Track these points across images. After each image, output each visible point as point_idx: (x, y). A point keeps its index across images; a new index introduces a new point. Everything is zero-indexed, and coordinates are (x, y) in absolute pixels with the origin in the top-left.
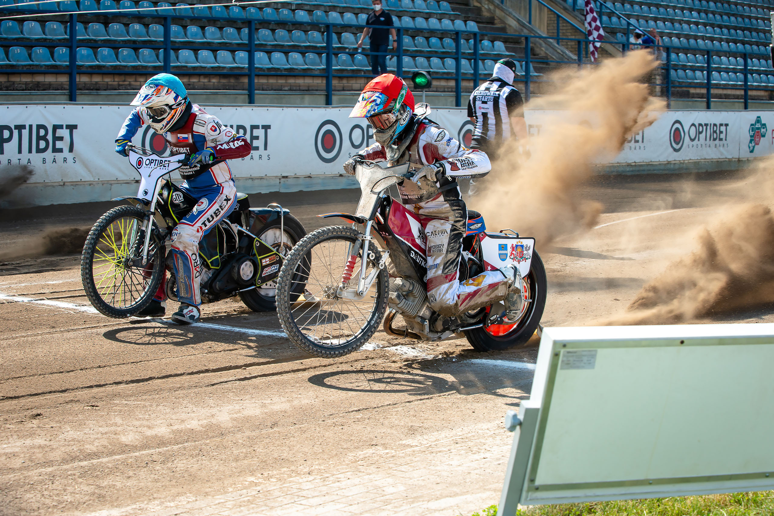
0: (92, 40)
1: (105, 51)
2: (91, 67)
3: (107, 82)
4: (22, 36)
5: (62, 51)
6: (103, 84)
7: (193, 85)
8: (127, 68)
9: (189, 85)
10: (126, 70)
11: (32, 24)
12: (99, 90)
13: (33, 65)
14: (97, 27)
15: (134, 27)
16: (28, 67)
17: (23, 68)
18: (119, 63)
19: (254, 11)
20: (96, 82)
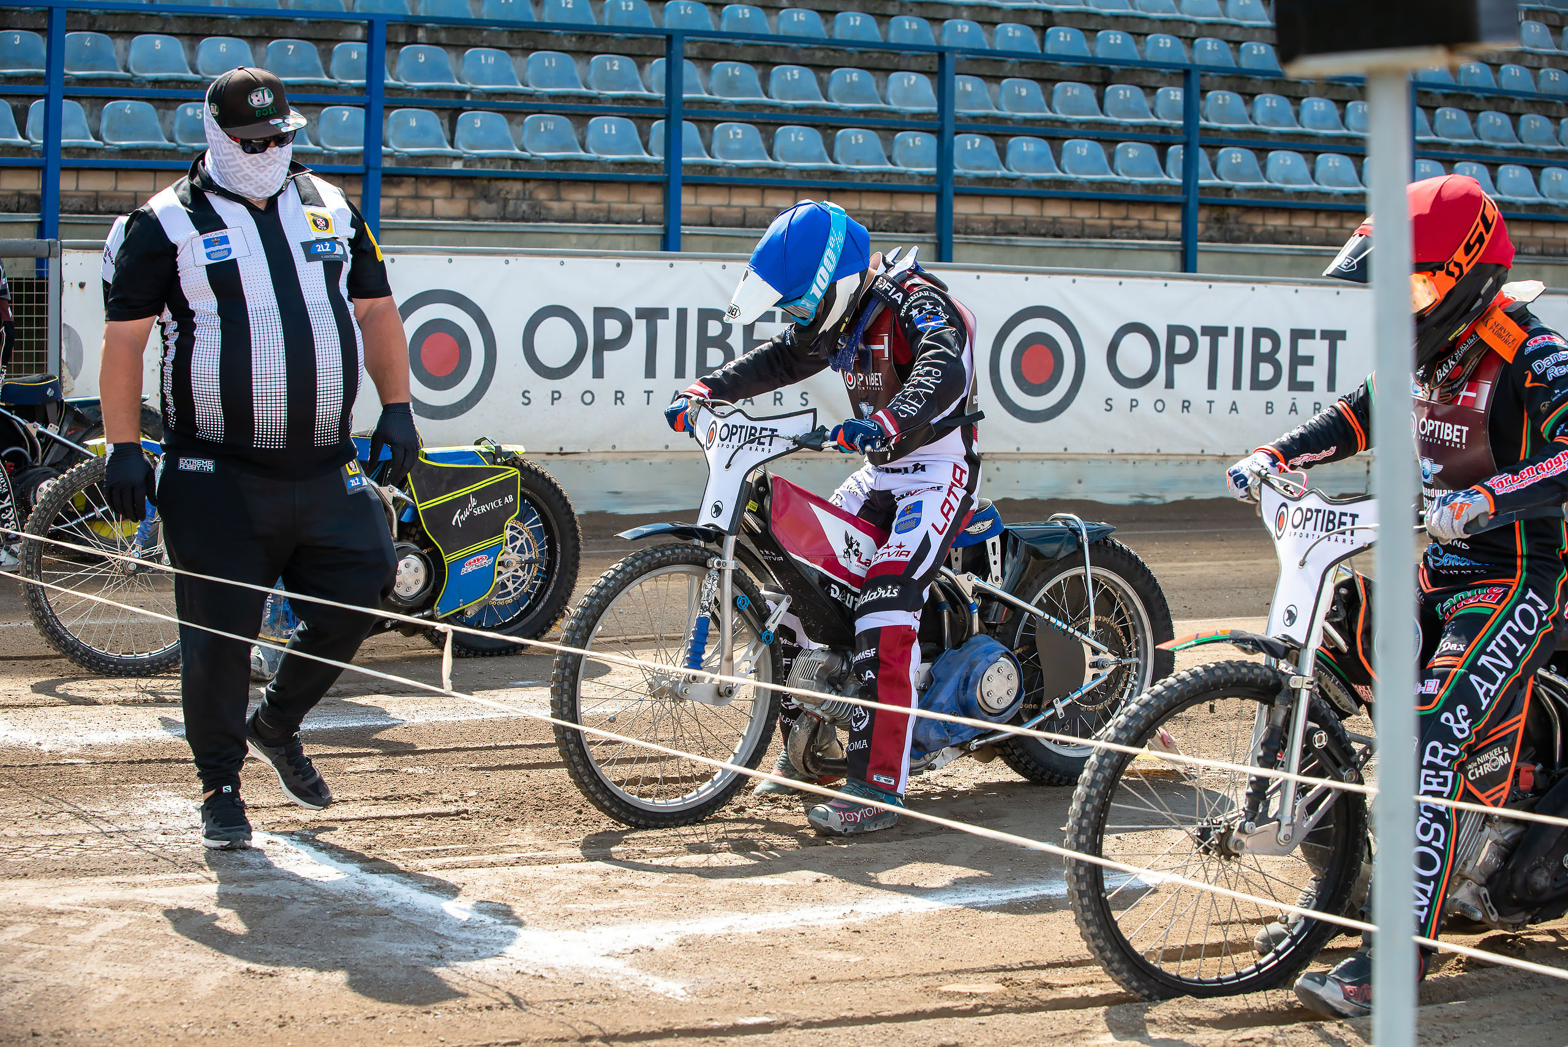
0: (1057, 120)
1: (1082, 146)
2: (1039, 182)
3: (1083, 219)
4: (883, 105)
5: (973, 144)
6: (1071, 224)
7: (1300, 233)
8: (1130, 188)
9: (1290, 233)
10: (1128, 192)
11: (909, 80)
12: (1060, 236)
13: (890, 173)
14: (1076, 92)
15: (1168, 95)
16: (879, 177)
17: (863, 179)
18: (1113, 176)
19: (1478, 71)
20: (1054, 218)
